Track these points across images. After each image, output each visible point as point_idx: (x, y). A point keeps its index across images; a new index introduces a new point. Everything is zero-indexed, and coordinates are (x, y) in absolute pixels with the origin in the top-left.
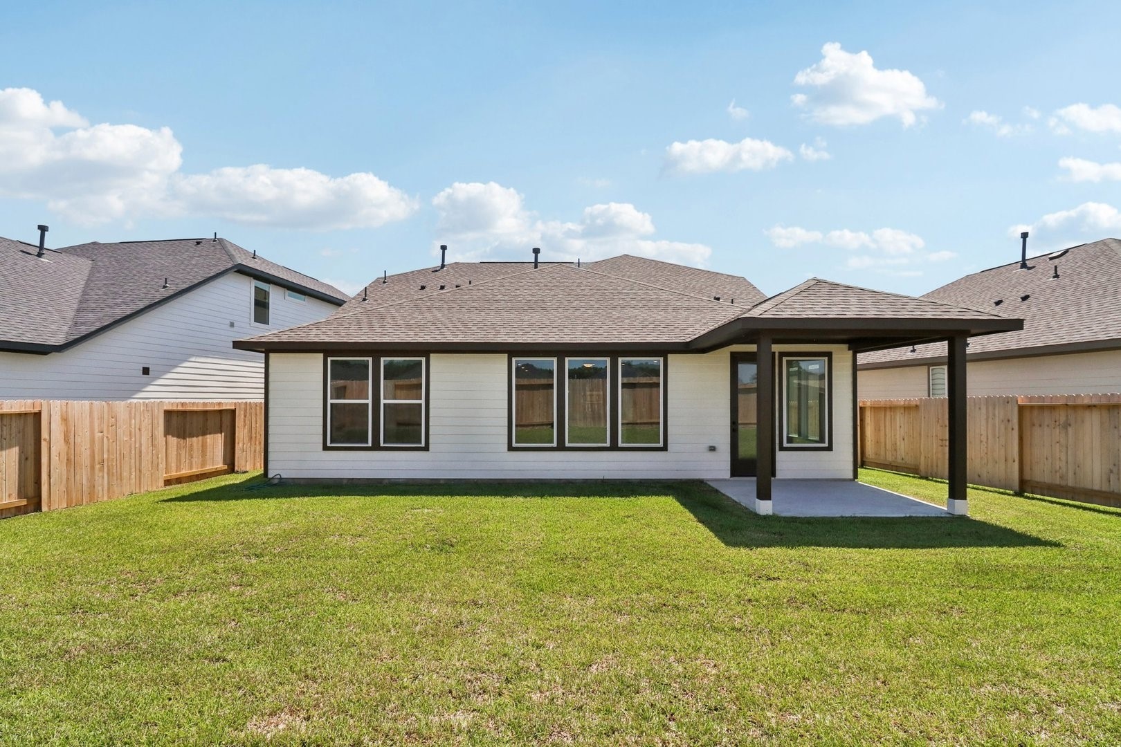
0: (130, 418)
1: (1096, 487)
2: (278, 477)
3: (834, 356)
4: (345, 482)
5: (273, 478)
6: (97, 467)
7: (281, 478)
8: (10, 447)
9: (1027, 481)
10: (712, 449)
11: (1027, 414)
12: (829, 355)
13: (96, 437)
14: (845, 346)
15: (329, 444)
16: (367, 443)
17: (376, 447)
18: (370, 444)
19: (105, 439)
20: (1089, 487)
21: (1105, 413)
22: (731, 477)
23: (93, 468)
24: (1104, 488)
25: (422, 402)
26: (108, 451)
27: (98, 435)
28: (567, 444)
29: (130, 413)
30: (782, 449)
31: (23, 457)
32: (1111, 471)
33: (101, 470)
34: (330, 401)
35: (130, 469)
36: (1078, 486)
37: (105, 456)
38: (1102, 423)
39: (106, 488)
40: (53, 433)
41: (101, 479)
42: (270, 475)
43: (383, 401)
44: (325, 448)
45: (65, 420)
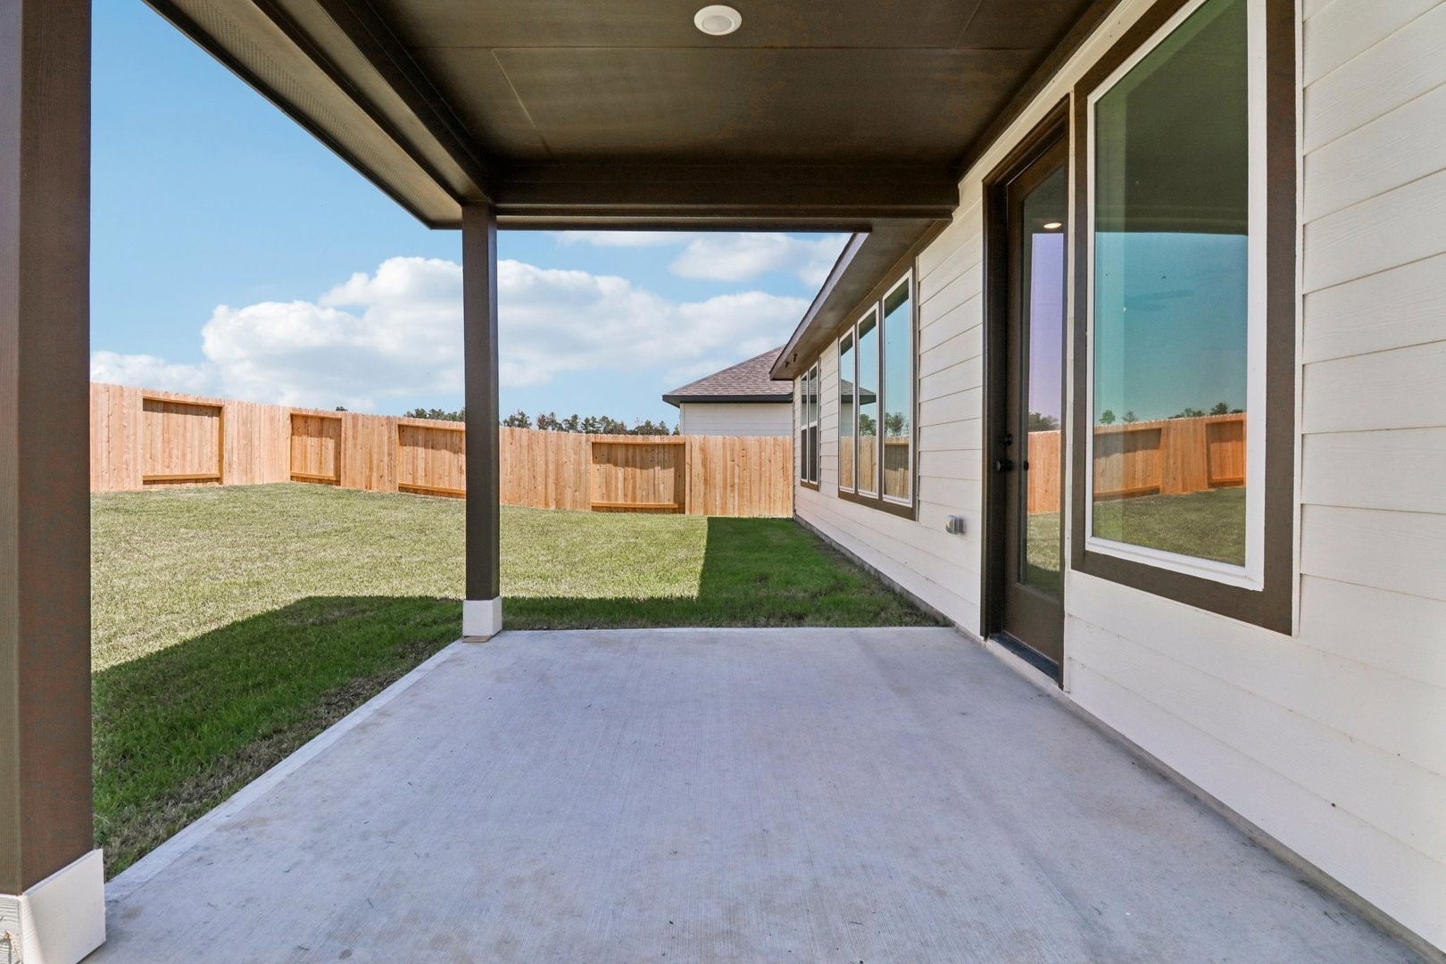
0: (761, 452)
6: (729, 488)
8: (670, 467)
13: (728, 466)
17: (809, 484)
19: (737, 468)
23: (725, 488)
26: (739, 477)
27: (729, 463)
28: (859, 490)
29: (761, 448)
31: (678, 474)
33: (732, 491)
35: (760, 494)
37: (736, 481)
39: (736, 507)
40: (694, 458)
41: (732, 499)
45: (703, 450)
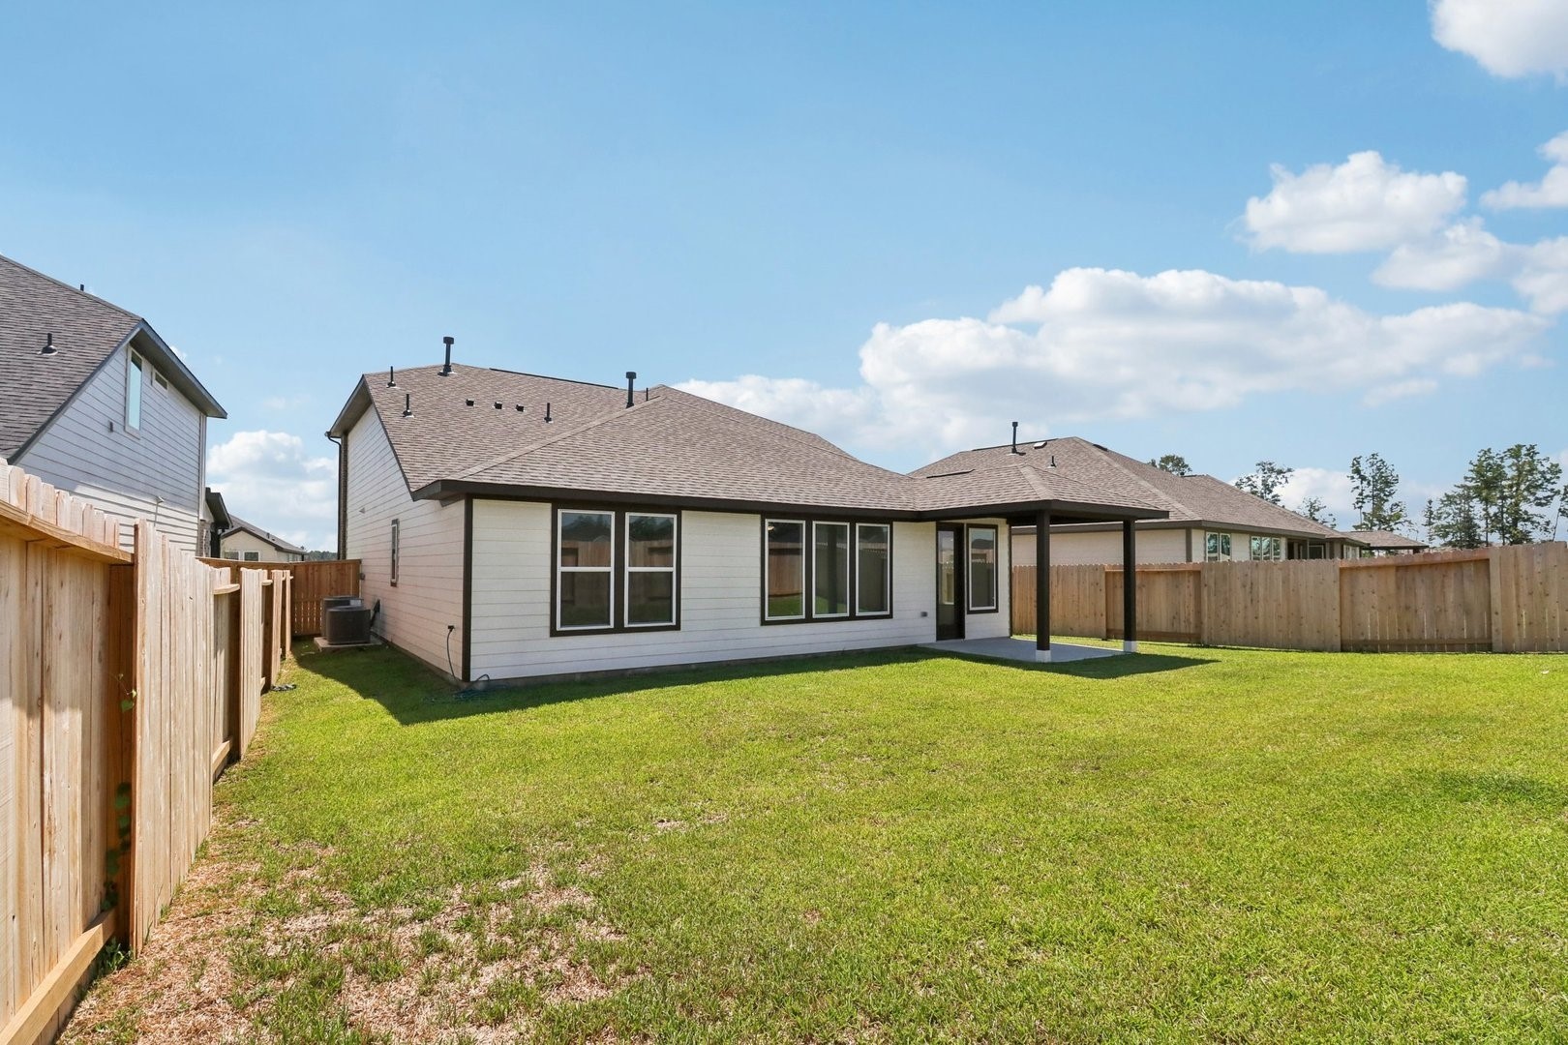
1: (1164, 630)
2: (485, 678)
3: (999, 528)
4: (578, 677)
5: (477, 681)
7: (489, 681)
9: (1112, 630)
10: (925, 614)
11: (1111, 578)
12: (995, 527)
14: (1004, 520)
15: (559, 628)
16: (609, 624)
17: (619, 629)
18: (612, 626)
20: (1159, 630)
21: (1170, 577)
22: (938, 639)
24: (1170, 631)
25: (673, 569)
28: (814, 616)
30: (970, 612)
32: (1174, 618)
34: (560, 569)
36: (1150, 630)
38: (1167, 584)
42: (473, 678)
43: (628, 569)
44: (554, 633)
